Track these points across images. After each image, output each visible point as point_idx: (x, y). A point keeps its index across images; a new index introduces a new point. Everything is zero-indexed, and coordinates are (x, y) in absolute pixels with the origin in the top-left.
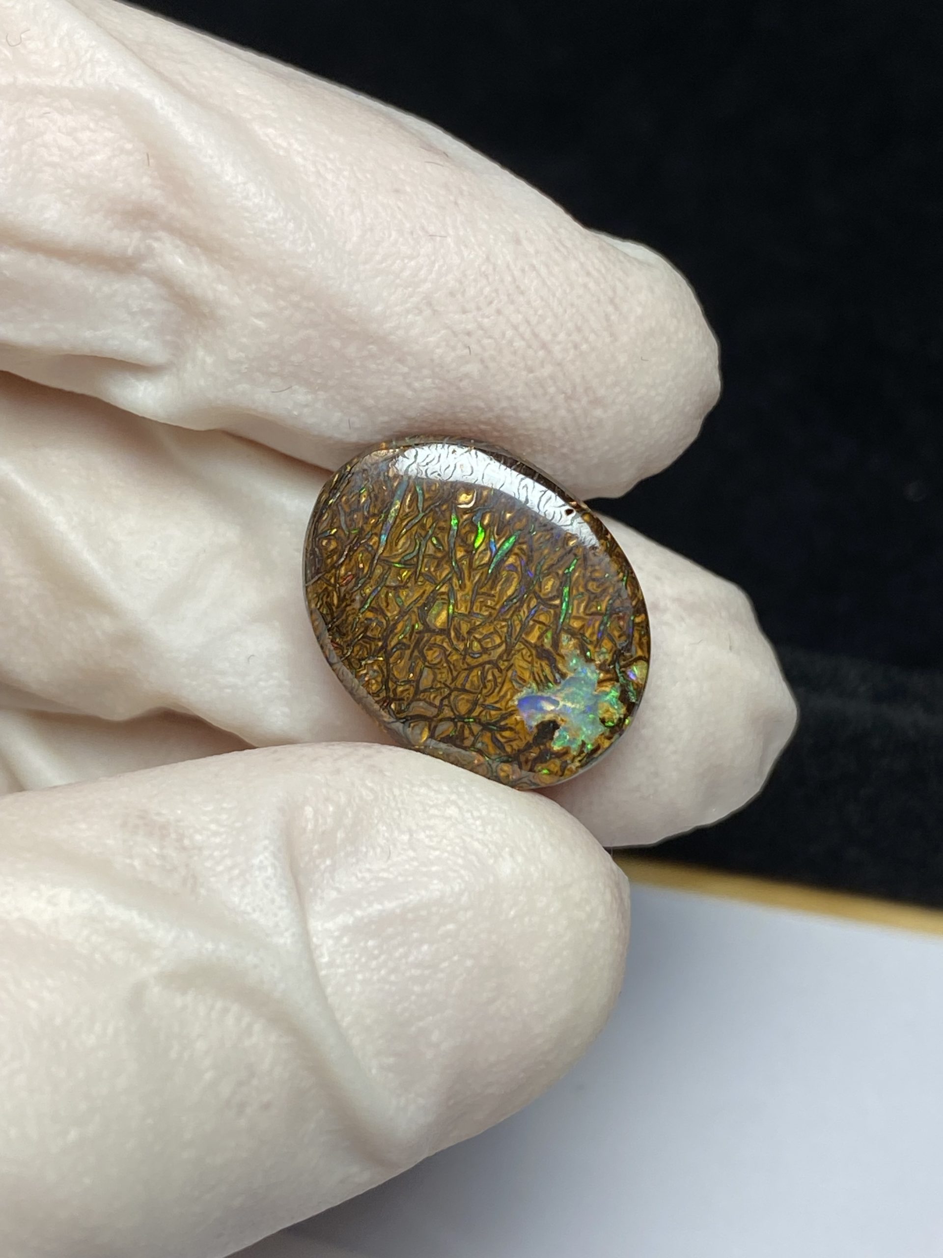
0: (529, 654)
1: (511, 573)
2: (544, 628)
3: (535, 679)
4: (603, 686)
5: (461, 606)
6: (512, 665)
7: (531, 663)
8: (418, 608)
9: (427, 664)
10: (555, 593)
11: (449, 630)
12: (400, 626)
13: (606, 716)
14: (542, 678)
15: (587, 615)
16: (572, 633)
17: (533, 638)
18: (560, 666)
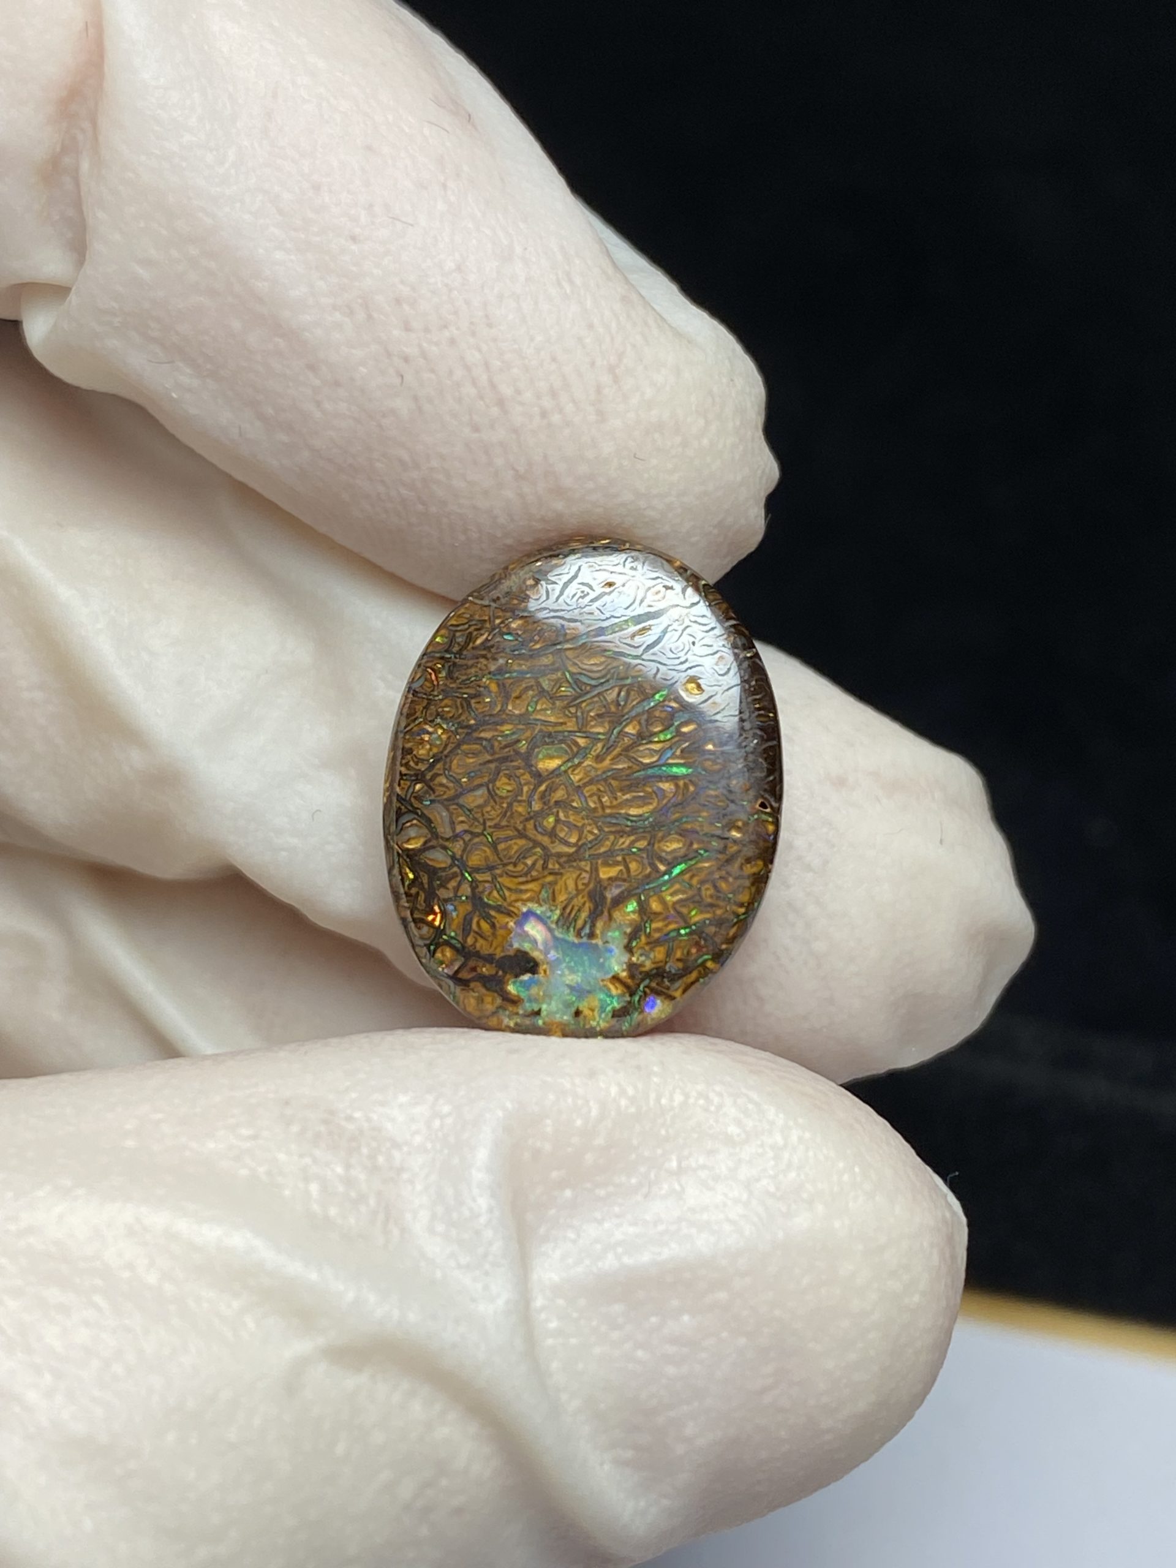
0: (586, 881)
1: (654, 796)
2: (625, 876)
3: (564, 909)
4: (614, 984)
5: (577, 774)
6: (561, 874)
7: (579, 892)
8: (541, 731)
10: (669, 857)
11: (544, 781)
12: (507, 727)
13: (586, 1012)
14: (573, 915)
15: (675, 909)
16: (643, 909)
17: (605, 873)
18: (599, 925)
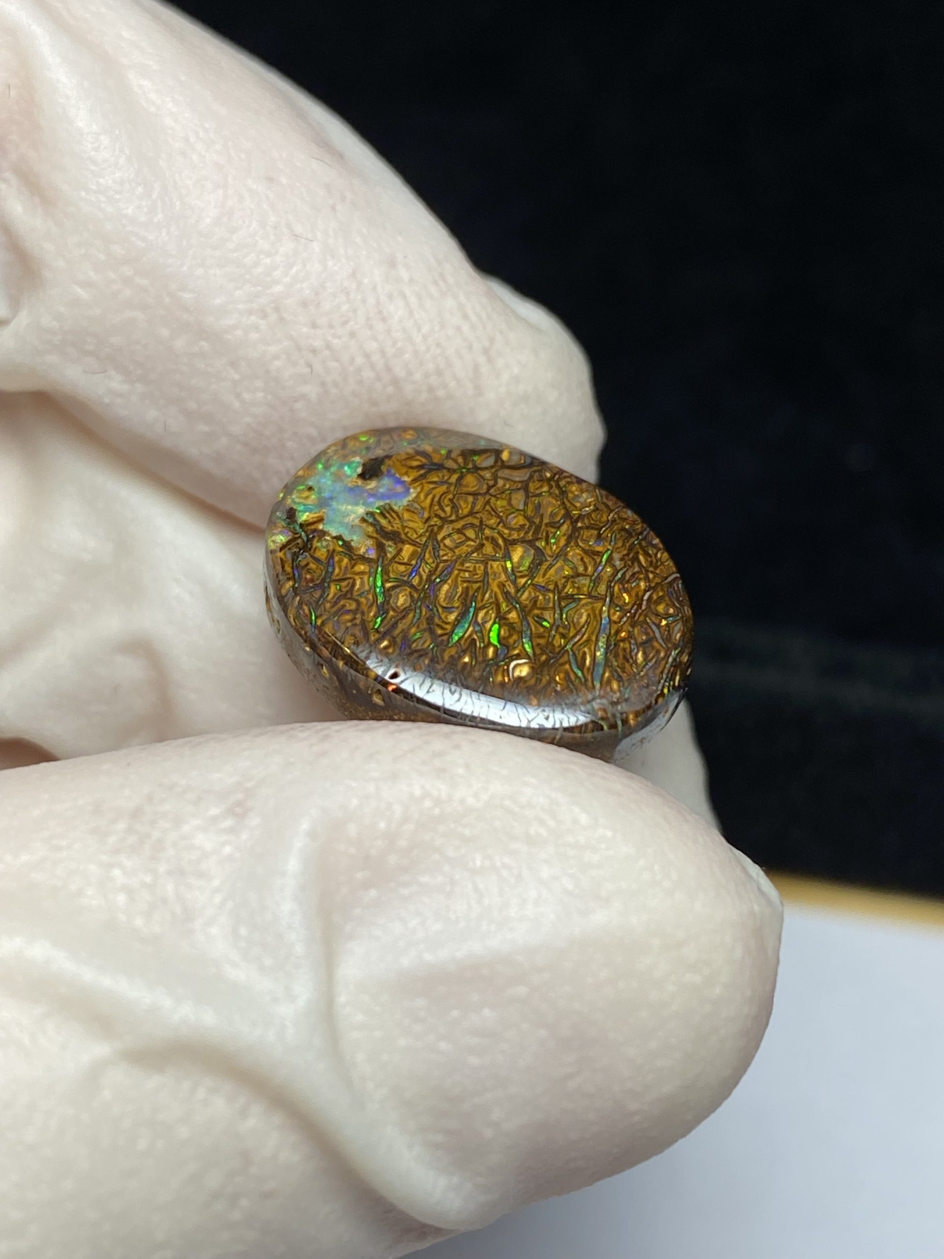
0: (409, 535)
1: (449, 605)
2: (397, 560)
3: (397, 514)
4: (317, 516)
5: (497, 568)
6: (425, 523)
7: (404, 527)
8: (546, 561)
9: (522, 513)
10: (393, 593)
11: (506, 545)
12: (563, 542)
13: (307, 493)
14: (388, 515)
15: (350, 578)
16: (363, 559)
17: (407, 550)
18: (370, 529)
